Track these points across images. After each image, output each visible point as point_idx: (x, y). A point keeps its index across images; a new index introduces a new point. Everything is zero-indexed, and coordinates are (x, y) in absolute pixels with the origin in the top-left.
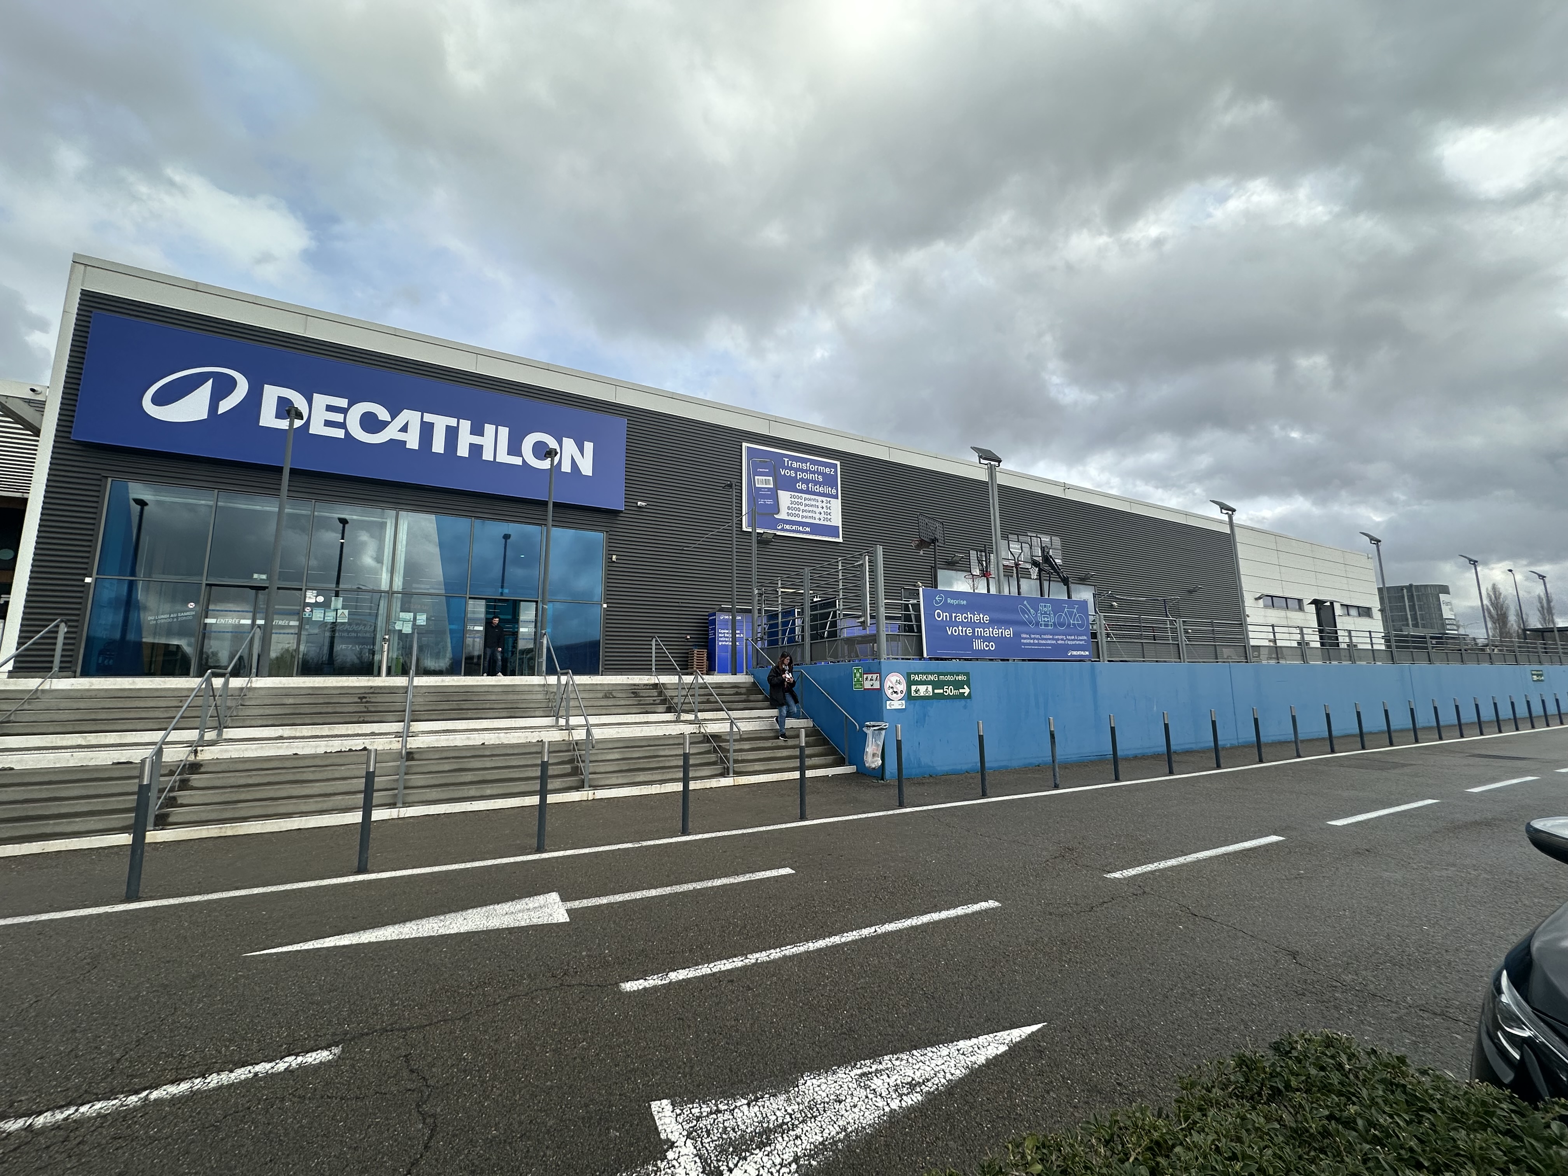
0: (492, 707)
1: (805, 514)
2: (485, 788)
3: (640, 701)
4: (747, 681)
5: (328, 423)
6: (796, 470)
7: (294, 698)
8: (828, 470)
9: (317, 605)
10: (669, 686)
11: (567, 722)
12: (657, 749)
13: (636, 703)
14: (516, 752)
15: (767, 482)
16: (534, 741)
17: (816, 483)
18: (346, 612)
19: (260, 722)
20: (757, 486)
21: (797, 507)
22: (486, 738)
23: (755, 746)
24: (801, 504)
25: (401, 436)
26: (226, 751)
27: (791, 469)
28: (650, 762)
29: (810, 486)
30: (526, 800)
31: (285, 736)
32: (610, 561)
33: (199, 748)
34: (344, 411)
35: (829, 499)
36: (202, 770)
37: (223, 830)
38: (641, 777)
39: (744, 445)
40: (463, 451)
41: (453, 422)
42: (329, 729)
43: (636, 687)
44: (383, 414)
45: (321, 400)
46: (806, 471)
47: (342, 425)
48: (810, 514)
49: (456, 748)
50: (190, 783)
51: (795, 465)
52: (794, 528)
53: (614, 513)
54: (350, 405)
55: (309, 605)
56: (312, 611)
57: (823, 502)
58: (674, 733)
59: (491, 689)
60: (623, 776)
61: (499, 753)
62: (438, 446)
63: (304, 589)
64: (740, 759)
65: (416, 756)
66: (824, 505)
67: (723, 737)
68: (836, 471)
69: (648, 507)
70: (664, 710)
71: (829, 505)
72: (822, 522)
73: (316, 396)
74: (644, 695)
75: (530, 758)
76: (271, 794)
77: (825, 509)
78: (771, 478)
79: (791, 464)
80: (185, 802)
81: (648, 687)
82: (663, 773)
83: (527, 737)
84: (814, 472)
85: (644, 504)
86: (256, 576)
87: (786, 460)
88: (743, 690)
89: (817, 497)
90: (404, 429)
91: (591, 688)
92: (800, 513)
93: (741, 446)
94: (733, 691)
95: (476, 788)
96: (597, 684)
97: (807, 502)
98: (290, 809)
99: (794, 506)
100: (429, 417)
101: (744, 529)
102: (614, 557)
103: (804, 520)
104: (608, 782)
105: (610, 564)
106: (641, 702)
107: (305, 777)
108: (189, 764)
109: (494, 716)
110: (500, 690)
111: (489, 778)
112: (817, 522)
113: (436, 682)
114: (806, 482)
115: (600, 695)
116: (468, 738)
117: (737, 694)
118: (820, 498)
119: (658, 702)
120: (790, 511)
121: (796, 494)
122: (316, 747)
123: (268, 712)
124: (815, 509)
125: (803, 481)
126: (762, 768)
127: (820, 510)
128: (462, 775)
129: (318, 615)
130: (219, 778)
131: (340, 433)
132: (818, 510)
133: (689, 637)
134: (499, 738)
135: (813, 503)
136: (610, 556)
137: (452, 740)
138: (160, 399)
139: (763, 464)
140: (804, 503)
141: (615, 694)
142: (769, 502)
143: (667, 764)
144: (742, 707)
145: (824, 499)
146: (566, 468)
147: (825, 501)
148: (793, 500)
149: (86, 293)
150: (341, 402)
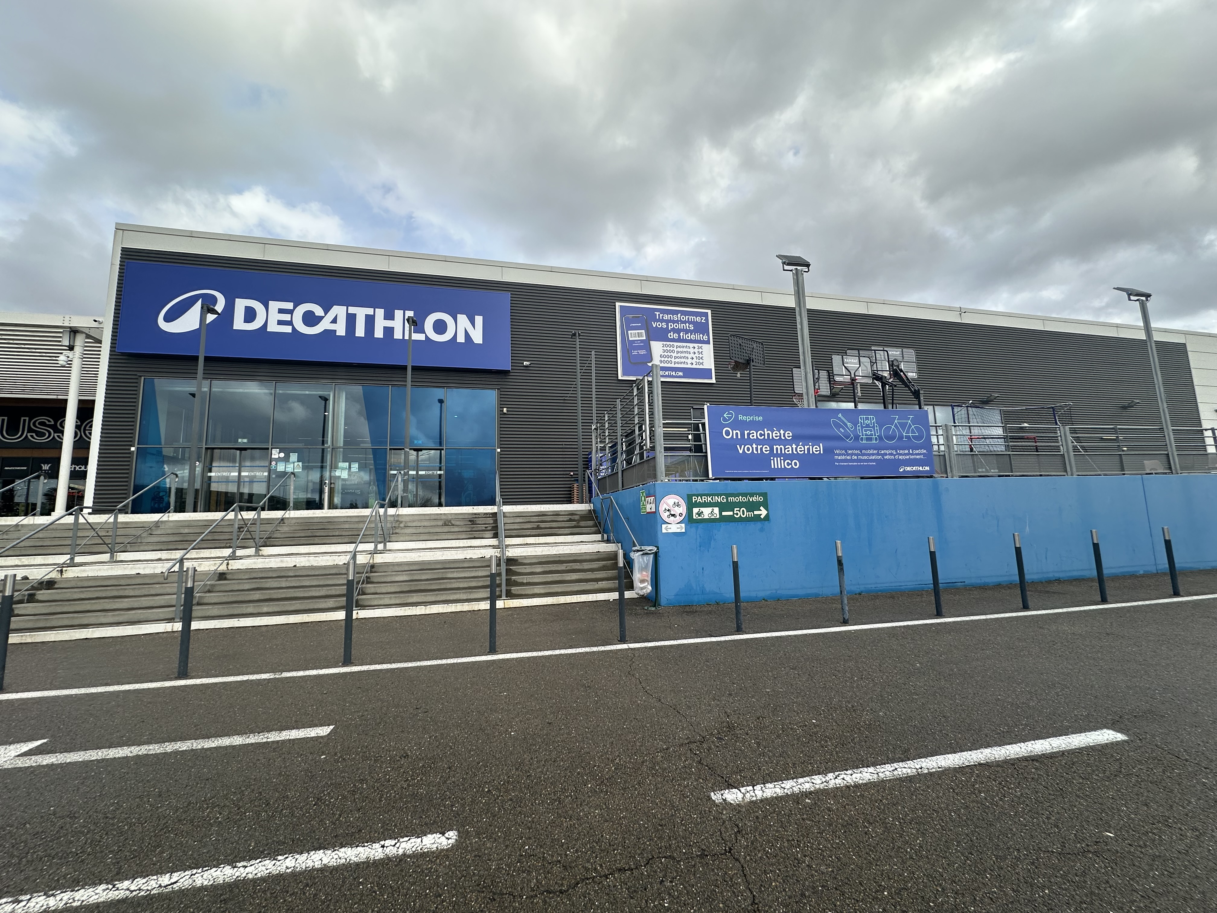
1: (677, 360)
2: (262, 606)
3: (473, 528)
4: (584, 509)
5: (280, 323)
6: (667, 322)
7: (189, 528)
8: (698, 319)
9: (279, 460)
10: (507, 515)
11: (376, 546)
12: (446, 572)
13: (469, 530)
14: (317, 573)
15: (639, 335)
16: (341, 563)
17: (687, 331)
18: (300, 464)
20: (630, 339)
21: (670, 354)
22: (297, 561)
23: (548, 570)
24: (673, 351)
25: (332, 327)
26: (84, 571)
27: (662, 321)
28: (431, 584)
29: (681, 334)
30: (291, 618)
32: (502, 413)
33: (64, 569)
34: (291, 312)
35: (700, 345)
36: (56, 586)
37: (24, 638)
38: (415, 598)
39: (618, 304)
40: (379, 333)
41: (370, 311)
43: (477, 516)
44: (318, 311)
45: (274, 305)
46: (677, 322)
47: (290, 323)
48: (683, 360)
49: (271, 570)
50: (36, 597)
51: (666, 317)
52: (667, 373)
53: (504, 373)
54: (295, 307)
56: (276, 464)
57: (694, 348)
58: (475, 557)
60: (396, 597)
61: (301, 574)
62: (360, 331)
63: (270, 449)
64: (525, 582)
65: (228, 577)
66: (696, 350)
67: (519, 561)
68: (707, 320)
69: (532, 365)
70: (492, 536)
71: (700, 350)
72: (694, 366)
73: (271, 303)
74: (480, 523)
75: (322, 579)
76: (88, 608)
77: (697, 355)
78: (643, 331)
79: (663, 317)
80: (20, 613)
81: (488, 516)
82: (437, 595)
83: (335, 560)
84: (685, 322)
85: (528, 363)
86: (240, 440)
87: (657, 313)
88: (577, 517)
89: (688, 344)
90: (334, 321)
91: (436, 517)
92: (673, 360)
93: (615, 306)
94: (566, 518)
95: (254, 606)
96: (441, 514)
97: (679, 349)
98: (92, 621)
99: (666, 354)
100: (352, 310)
101: (620, 378)
102: (505, 410)
103: (677, 366)
104: (381, 602)
105: (502, 416)
106: (474, 529)
107: (126, 593)
108: (47, 582)
111: (275, 597)
112: (689, 366)
114: (678, 331)
115: (440, 523)
116: (282, 561)
117: (570, 520)
118: (691, 345)
119: (489, 528)
120: (663, 359)
121: (668, 343)
122: (154, 568)
124: (686, 355)
125: (674, 330)
126: (542, 591)
127: (692, 355)
128: (250, 594)
129: (281, 467)
130: (58, 593)
131: (288, 329)
132: (690, 356)
134: (308, 561)
135: (685, 350)
136: (502, 409)
137: (267, 563)
138: (169, 318)
139: (636, 320)
140: (675, 349)
141: (453, 523)
142: (643, 352)
143: (449, 586)
144: (569, 532)
145: (696, 345)
146: (461, 339)
147: (697, 347)
148: (665, 348)
149: (124, 250)
150: (289, 306)
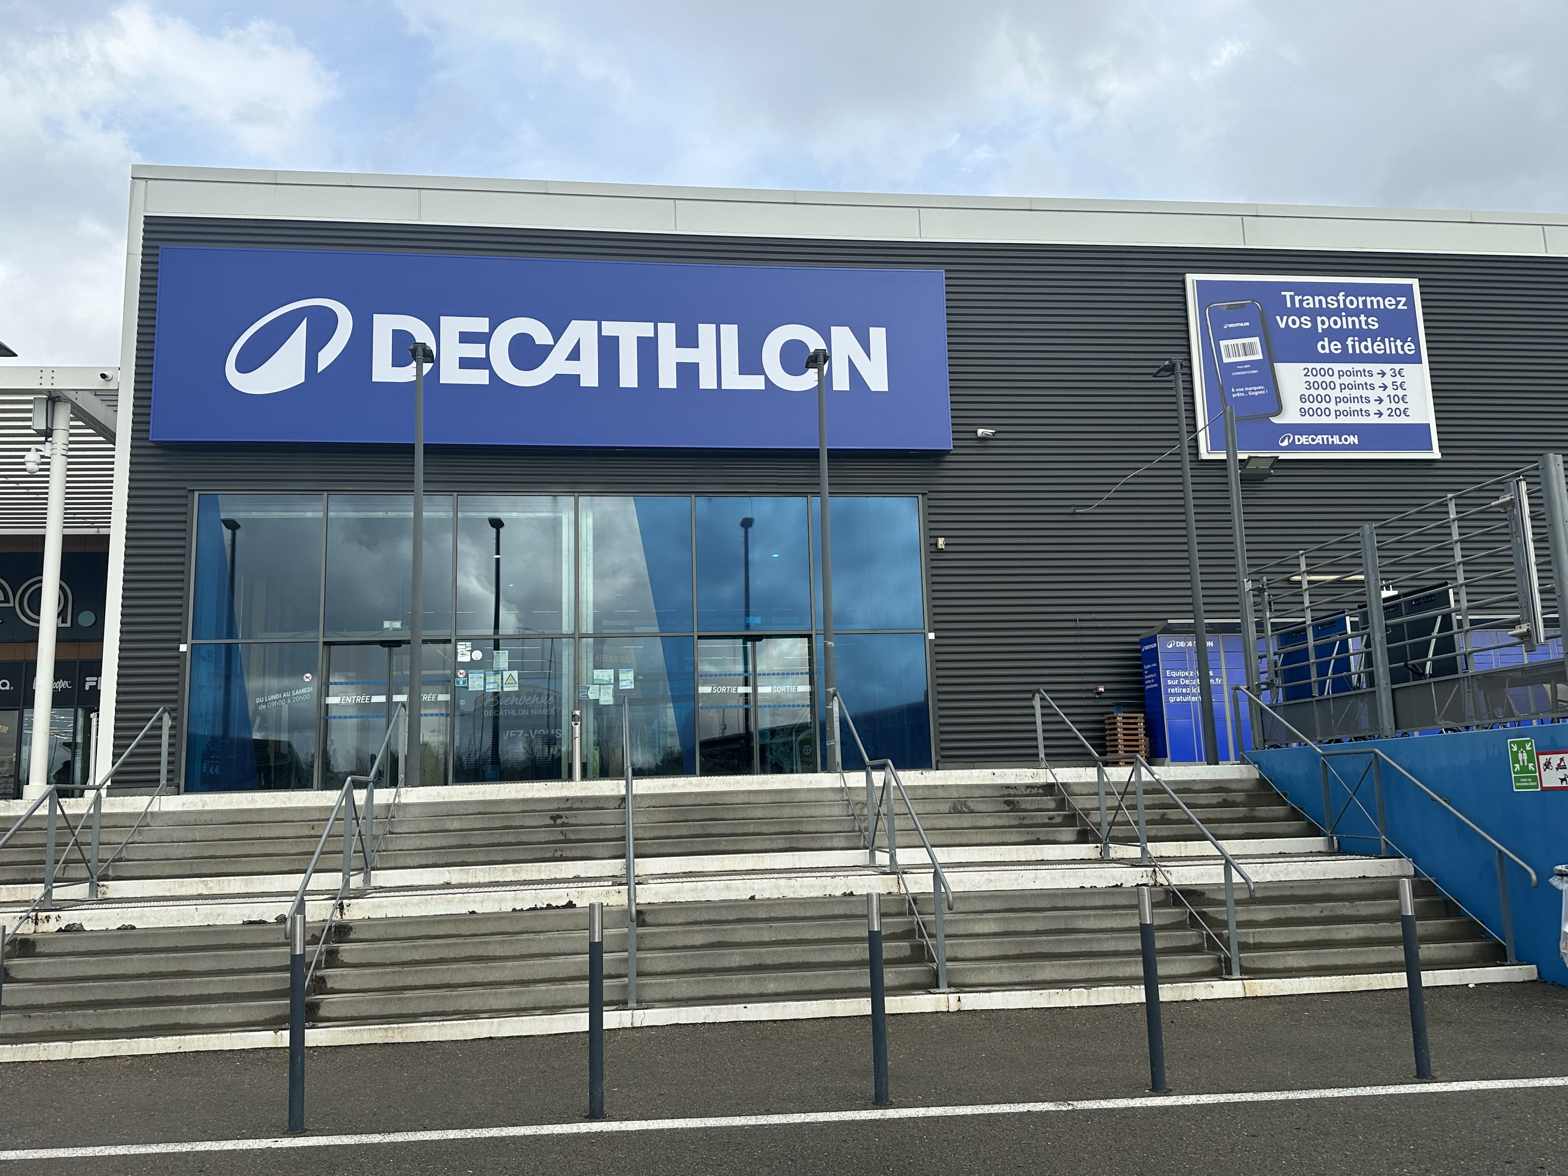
0: (757, 830)
1: (1342, 407)
2: (765, 979)
3: (1024, 818)
4: (1245, 776)
5: (466, 363)
6: (1313, 314)
7: (460, 820)
8: (1389, 303)
9: (472, 665)
10: (1077, 790)
11: (893, 857)
12: (1073, 917)
13: (1015, 823)
14: (809, 914)
15: (1247, 349)
16: (838, 893)
17: (1362, 334)
18: (515, 674)
19: (417, 861)
20: (1226, 360)
21: (1323, 393)
22: (756, 887)
23: (1283, 916)
24: (1331, 386)
25: (571, 368)
26: (379, 906)
27: (1301, 312)
28: (1061, 941)
29: (1349, 343)
30: (838, 1007)
31: (453, 882)
32: (933, 549)
33: (345, 902)
34: (484, 338)
35: (1397, 367)
36: (352, 936)
37: (390, 1033)
38: (1048, 970)
39: (1191, 279)
40: (668, 379)
41: (646, 329)
42: (515, 871)
43: (1012, 792)
44: (541, 334)
45: (451, 325)
46: (1337, 312)
47: (484, 363)
48: (1356, 406)
49: (708, 905)
50: (339, 956)
51: (1310, 302)
52: (1319, 439)
53: (934, 457)
54: (493, 327)
55: (464, 665)
56: (467, 676)
57: (1383, 374)
58: (1101, 884)
59: (752, 798)
60: (1010, 968)
61: (781, 914)
62: (629, 377)
63: (453, 641)
64: (1251, 941)
65: (649, 919)
66: (1388, 380)
67: (1208, 895)
68: (1410, 303)
69: (998, 436)
70: (1073, 838)
71: (1399, 379)
72: (1385, 420)
73: (446, 322)
74: (1028, 807)
75: (836, 925)
76: (447, 979)
77: (1390, 391)
78: (1256, 340)
79: (1301, 301)
80: (337, 986)
81: (1035, 791)
82: (1091, 965)
83: (825, 887)
84: (1356, 312)
85: (989, 431)
86: (387, 624)
87: (1288, 294)
88: (1240, 797)
89: (1368, 367)
90: (575, 355)
91: (926, 794)
92: (1332, 406)
93: (1184, 282)
94: (1215, 798)
95: (751, 979)
96: (936, 787)
97: (1346, 380)
98: (476, 1004)
99: (1315, 393)
100: (610, 328)
101: (1204, 455)
102: (941, 541)
103: (1342, 420)
104: (985, 978)
105: (934, 556)
106: (1025, 822)
107: (491, 951)
108: (335, 926)
109: (763, 847)
110: (768, 799)
111: (769, 961)
112: (1374, 420)
113: (663, 787)
114: (1340, 335)
115: (945, 807)
116: (728, 887)
117: (1225, 804)
118: (1375, 368)
119: (1058, 820)
120: (1307, 405)
121: (1318, 366)
122: (501, 900)
123: (427, 843)
124: (1365, 393)
125: (1332, 333)
126: (1304, 963)
127: (1379, 392)
128: (724, 955)
129: (475, 682)
130: (375, 950)
131: (481, 377)
132: (1373, 395)
133: (1102, 689)
134: (778, 888)
135: (1361, 380)
136: (933, 541)
137: (702, 891)
138: (246, 364)
139: (1235, 313)
140: (1338, 380)
141: (972, 806)
142: (1257, 391)
143: (1096, 948)
144: (1241, 831)
145: (1386, 367)
146: (841, 382)
147: (1389, 373)
148: (1311, 379)
149: (150, 221)
150: (481, 325)
